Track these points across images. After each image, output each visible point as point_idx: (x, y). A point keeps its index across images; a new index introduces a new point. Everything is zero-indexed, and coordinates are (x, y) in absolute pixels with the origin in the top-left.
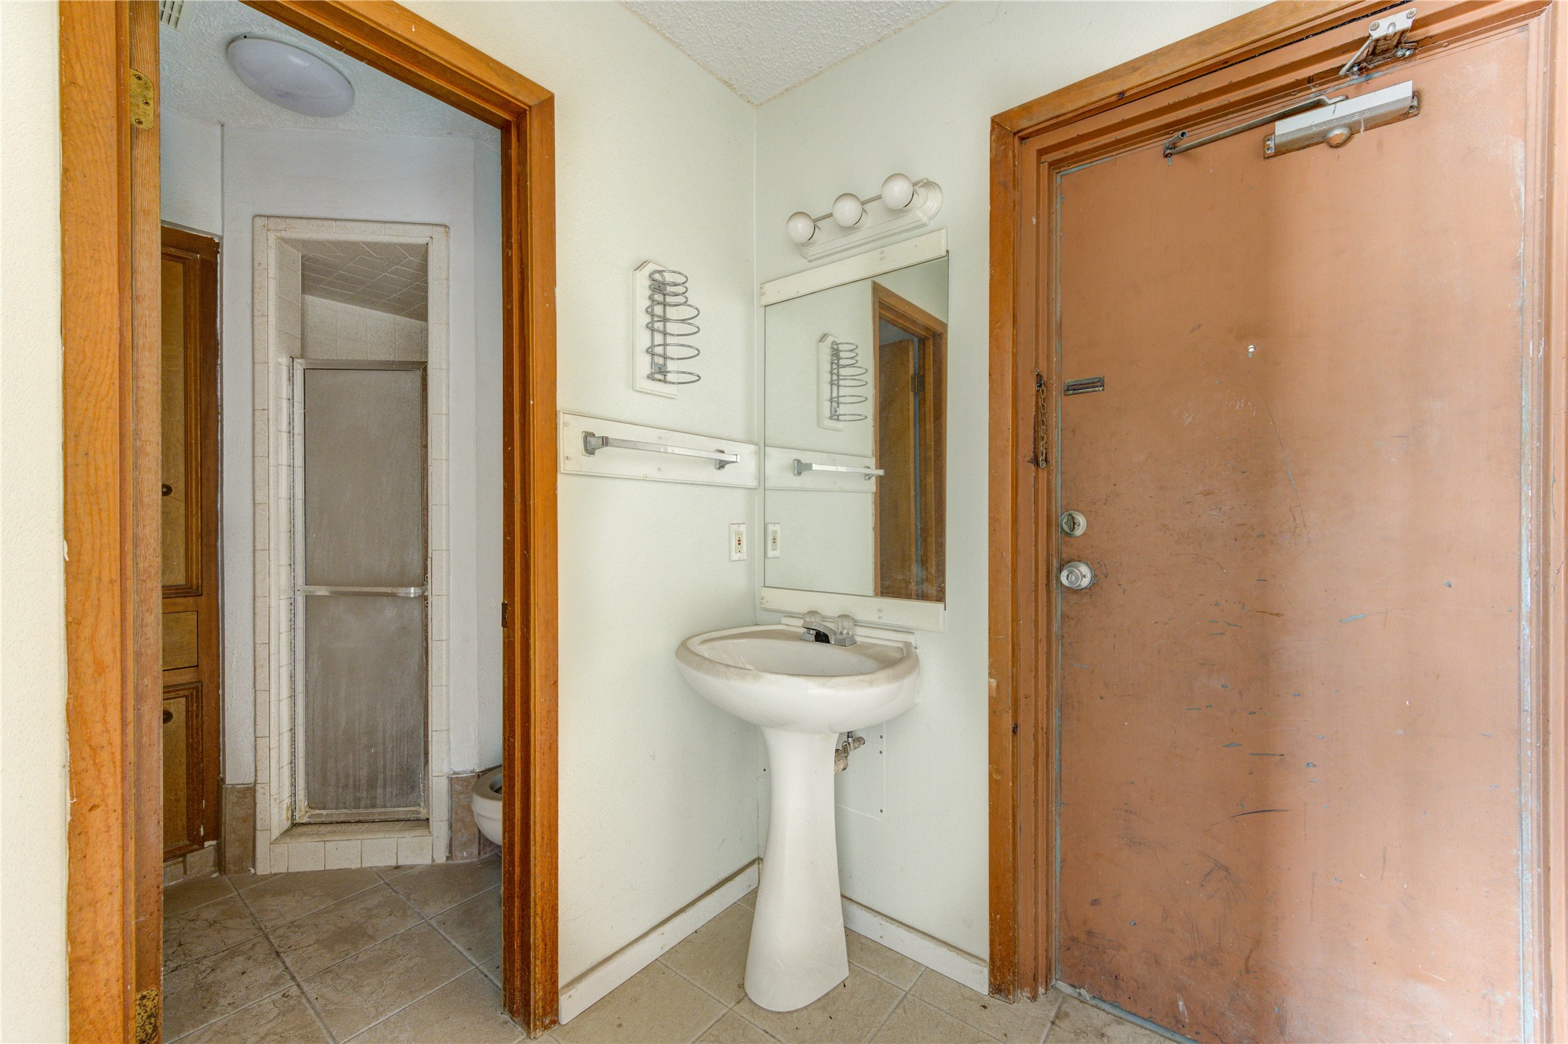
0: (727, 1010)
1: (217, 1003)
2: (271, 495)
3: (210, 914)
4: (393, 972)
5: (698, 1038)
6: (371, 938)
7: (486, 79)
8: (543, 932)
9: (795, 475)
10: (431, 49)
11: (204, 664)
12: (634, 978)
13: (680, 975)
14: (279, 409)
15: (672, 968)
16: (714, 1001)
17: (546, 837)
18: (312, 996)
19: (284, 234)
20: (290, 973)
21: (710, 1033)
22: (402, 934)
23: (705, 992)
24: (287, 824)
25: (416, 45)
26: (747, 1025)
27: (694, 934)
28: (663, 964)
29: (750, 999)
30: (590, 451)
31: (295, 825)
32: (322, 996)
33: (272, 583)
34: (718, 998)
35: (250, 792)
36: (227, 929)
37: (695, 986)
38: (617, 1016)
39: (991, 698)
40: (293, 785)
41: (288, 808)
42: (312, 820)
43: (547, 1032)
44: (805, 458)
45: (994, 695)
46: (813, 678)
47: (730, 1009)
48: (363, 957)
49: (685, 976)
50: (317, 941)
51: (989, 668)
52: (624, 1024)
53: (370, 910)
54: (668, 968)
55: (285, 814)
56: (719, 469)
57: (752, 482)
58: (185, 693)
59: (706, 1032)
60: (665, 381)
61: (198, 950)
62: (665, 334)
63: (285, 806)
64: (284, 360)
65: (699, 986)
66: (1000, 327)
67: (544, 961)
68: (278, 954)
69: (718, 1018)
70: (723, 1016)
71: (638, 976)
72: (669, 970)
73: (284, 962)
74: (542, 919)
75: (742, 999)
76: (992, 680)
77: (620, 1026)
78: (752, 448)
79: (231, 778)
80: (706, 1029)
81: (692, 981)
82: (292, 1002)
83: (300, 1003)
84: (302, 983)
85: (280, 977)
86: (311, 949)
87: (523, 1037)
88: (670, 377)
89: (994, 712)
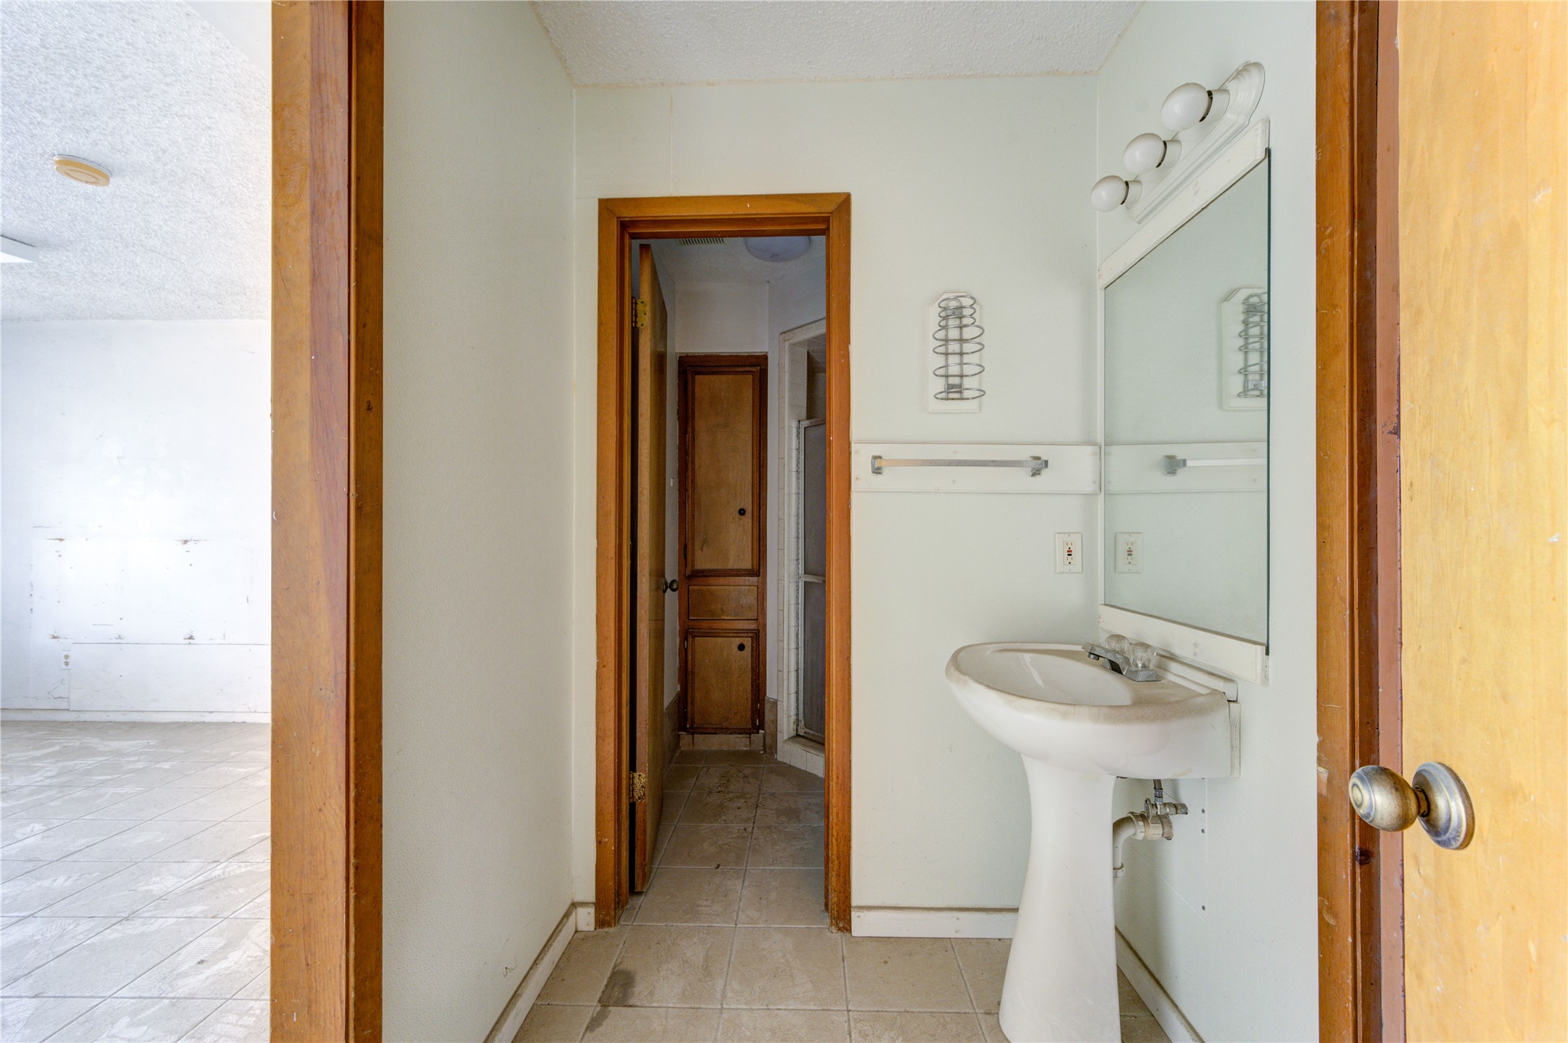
0: (972, 1011)
1: (721, 817)
2: (786, 513)
3: (747, 772)
4: (794, 846)
5: (932, 1012)
6: (799, 820)
7: (797, 211)
8: (838, 851)
9: (1165, 475)
10: (760, 212)
11: (760, 619)
12: (922, 940)
13: (958, 962)
14: (790, 456)
15: (956, 951)
16: (968, 998)
17: (840, 778)
18: (754, 836)
19: (792, 341)
20: (755, 819)
21: (944, 1017)
22: (814, 828)
23: (966, 987)
24: (794, 733)
25: (751, 214)
26: (978, 1034)
27: (997, 940)
28: (952, 944)
29: (998, 1019)
30: (877, 471)
31: (798, 735)
32: (758, 839)
33: (786, 571)
34: (972, 998)
35: (775, 703)
36: (749, 782)
37: (963, 976)
38: (889, 955)
39: (1320, 796)
40: (797, 709)
41: (794, 723)
42: (806, 735)
43: (840, 933)
44: (1179, 452)
45: (1324, 792)
46: (1002, 694)
47: (976, 1014)
48: (788, 829)
49: (961, 964)
50: (776, 809)
51: (1318, 751)
52: (889, 964)
53: (810, 804)
54: (953, 950)
55: (792, 726)
56: (1032, 475)
57: (1090, 488)
58: (750, 635)
59: (941, 1013)
60: (962, 399)
61: (732, 787)
62: (961, 354)
63: (792, 721)
64: (794, 424)
65: (966, 979)
66: (1331, 235)
67: (838, 875)
68: (757, 806)
69: (959, 1011)
70: (965, 1013)
71: (926, 940)
72: (952, 952)
73: (756, 812)
74: (837, 840)
75: (993, 1014)
76: (1322, 769)
77: (886, 962)
78: (1089, 449)
79: (768, 694)
80: (943, 1011)
81: (963, 972)
82: (745, 834)
83: (748, 836)
84: (755, 827)
85: (749, 819)
86: (771, 811)
87: (826, 926)
88: (966, 394)
89: (1324, 818)
